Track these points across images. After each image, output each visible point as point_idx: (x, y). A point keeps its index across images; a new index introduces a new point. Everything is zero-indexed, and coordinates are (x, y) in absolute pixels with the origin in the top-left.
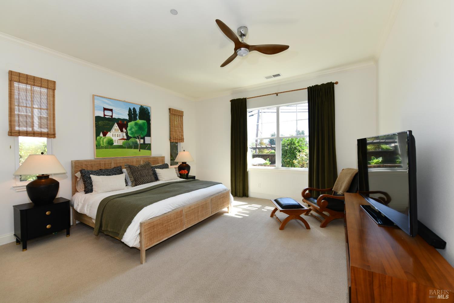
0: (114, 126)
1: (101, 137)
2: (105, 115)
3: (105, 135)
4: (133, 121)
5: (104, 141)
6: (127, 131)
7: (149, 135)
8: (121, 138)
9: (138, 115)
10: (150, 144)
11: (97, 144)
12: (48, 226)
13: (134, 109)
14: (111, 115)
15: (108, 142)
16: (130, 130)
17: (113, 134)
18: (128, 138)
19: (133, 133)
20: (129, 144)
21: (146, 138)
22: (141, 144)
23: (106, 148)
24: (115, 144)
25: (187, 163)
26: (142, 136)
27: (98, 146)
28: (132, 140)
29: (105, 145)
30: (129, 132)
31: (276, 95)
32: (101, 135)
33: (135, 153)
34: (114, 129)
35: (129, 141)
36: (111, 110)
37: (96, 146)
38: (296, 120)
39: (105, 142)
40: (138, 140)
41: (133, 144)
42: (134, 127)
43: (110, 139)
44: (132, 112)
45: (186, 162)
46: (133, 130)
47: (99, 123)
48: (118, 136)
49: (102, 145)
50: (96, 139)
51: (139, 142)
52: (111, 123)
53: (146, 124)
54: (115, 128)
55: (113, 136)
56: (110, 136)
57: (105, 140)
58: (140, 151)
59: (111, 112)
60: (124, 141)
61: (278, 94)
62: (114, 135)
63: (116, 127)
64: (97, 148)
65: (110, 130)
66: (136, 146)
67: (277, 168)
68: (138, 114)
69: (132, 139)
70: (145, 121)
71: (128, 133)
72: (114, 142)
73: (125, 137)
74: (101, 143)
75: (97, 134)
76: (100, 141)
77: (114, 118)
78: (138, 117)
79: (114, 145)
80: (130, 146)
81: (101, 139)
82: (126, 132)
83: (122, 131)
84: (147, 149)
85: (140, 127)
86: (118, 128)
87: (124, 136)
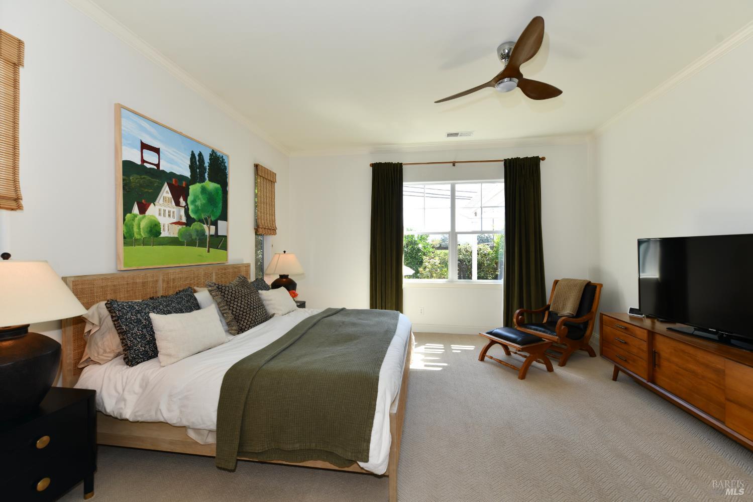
0: (162, 191)
1: (135, 216)
2: (143, 161)
3: (143, 210)
4: (199, 183)
5: (141, 227)
6: (187, 205)
7: (224, 217)
8: (175, 220)
9: (207, 170)
10: (226, 237)
11: (126, 233)
12: (42, 485)
13: (200, 155)
14: (156, 162)
15: (149, 229)
16: (194, 202)
17: (160, 210)
18: (190, 221)
19: (198, 210)
20: (191, 236)
21: (219, 222)
22: (211, 235)
23: (145, 243)
24: (164, 234)
25: (289, 277)
26: (213, 219)
27: (129, 239)
28: (196, 226)
29: (144, 236)
30: (191, 207)
31: (452, 164)
32: (136, 210)
33: (200, 256)
34: (162, 198)
35: (191, 228)
36: (157, 151)
37: (124, 238)
38: (481, 207)
39: (143, 228)
40: (205, 226)
41: (197, 235)
42: (200, 196)
43: (155, 221)
44: (196, 163)
45: (288, 275)
46: (198, 203)
47: (131, 178)
48: (169, 216)
49: (137, 236)
50: (124, 220)
51: (207, 233)
52: (156, 182)
53: (220, 192)
54: (165, 195)
55: (160, 214)
56: (153, 214)
57: (143, 224)
58: (209, 251)
59: (156, 155)
60: (180, 227)
61: (456, 164)
62: (162, 212)
63: (167, 192)
64: (125, 244)
65: (153, 199)
66: (200, 241)
67: (452, 281)
68: (208, 168)
69: (196, 223)
70: (219, 186)
71: (188, 208)
72: (162, 229)
73: (184, 220)
74: (135, 229)
75: (127, 209)
76: (133, 225)
77: (163, 171)
78: (206, 175)
79: (162, 236)
80: (192, 239)
81: (133, 220)
82: (184, 207)
83: (178, 204)
84: (221, 248)
85: (211, 199)
86: (170, 195)
87: (181, 217)
